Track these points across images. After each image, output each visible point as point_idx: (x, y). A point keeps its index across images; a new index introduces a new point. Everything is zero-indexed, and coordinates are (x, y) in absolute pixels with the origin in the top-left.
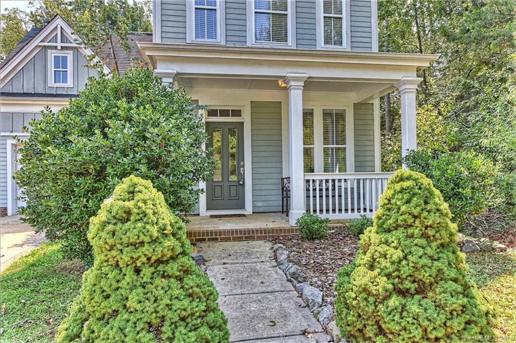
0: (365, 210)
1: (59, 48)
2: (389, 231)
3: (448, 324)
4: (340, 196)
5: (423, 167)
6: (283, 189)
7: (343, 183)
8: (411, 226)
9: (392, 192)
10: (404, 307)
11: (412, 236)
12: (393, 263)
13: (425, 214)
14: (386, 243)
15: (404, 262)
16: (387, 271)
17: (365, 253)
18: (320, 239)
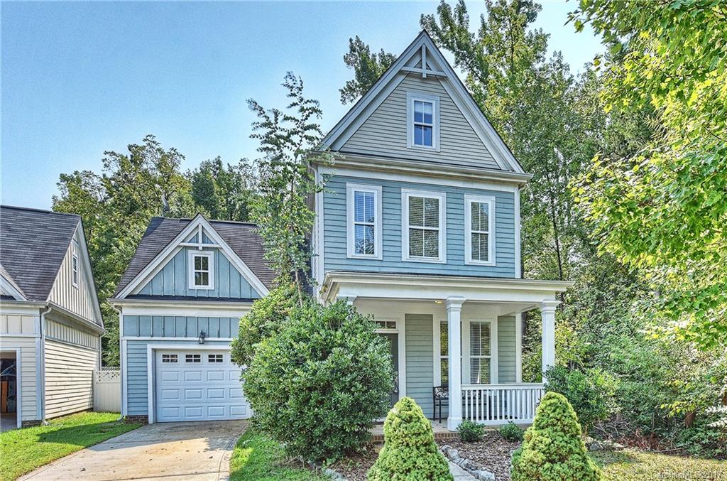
0: (511, 418)
1: (201, 248)
2: (543, 428)
3: (574, 475)
4: (485, 404)
5: (560, 381)
6: (434, 397)
7: (488, 392)
8: (555, 425)
9: (545, 405)
10: (552, 468)
11: (556, 430)
12: (546, 446)
13: (563, 418)
14: (542, 435)
15: (552, 445)
16: (543, 450)
17: (528, 442)
18: (477, 441)
